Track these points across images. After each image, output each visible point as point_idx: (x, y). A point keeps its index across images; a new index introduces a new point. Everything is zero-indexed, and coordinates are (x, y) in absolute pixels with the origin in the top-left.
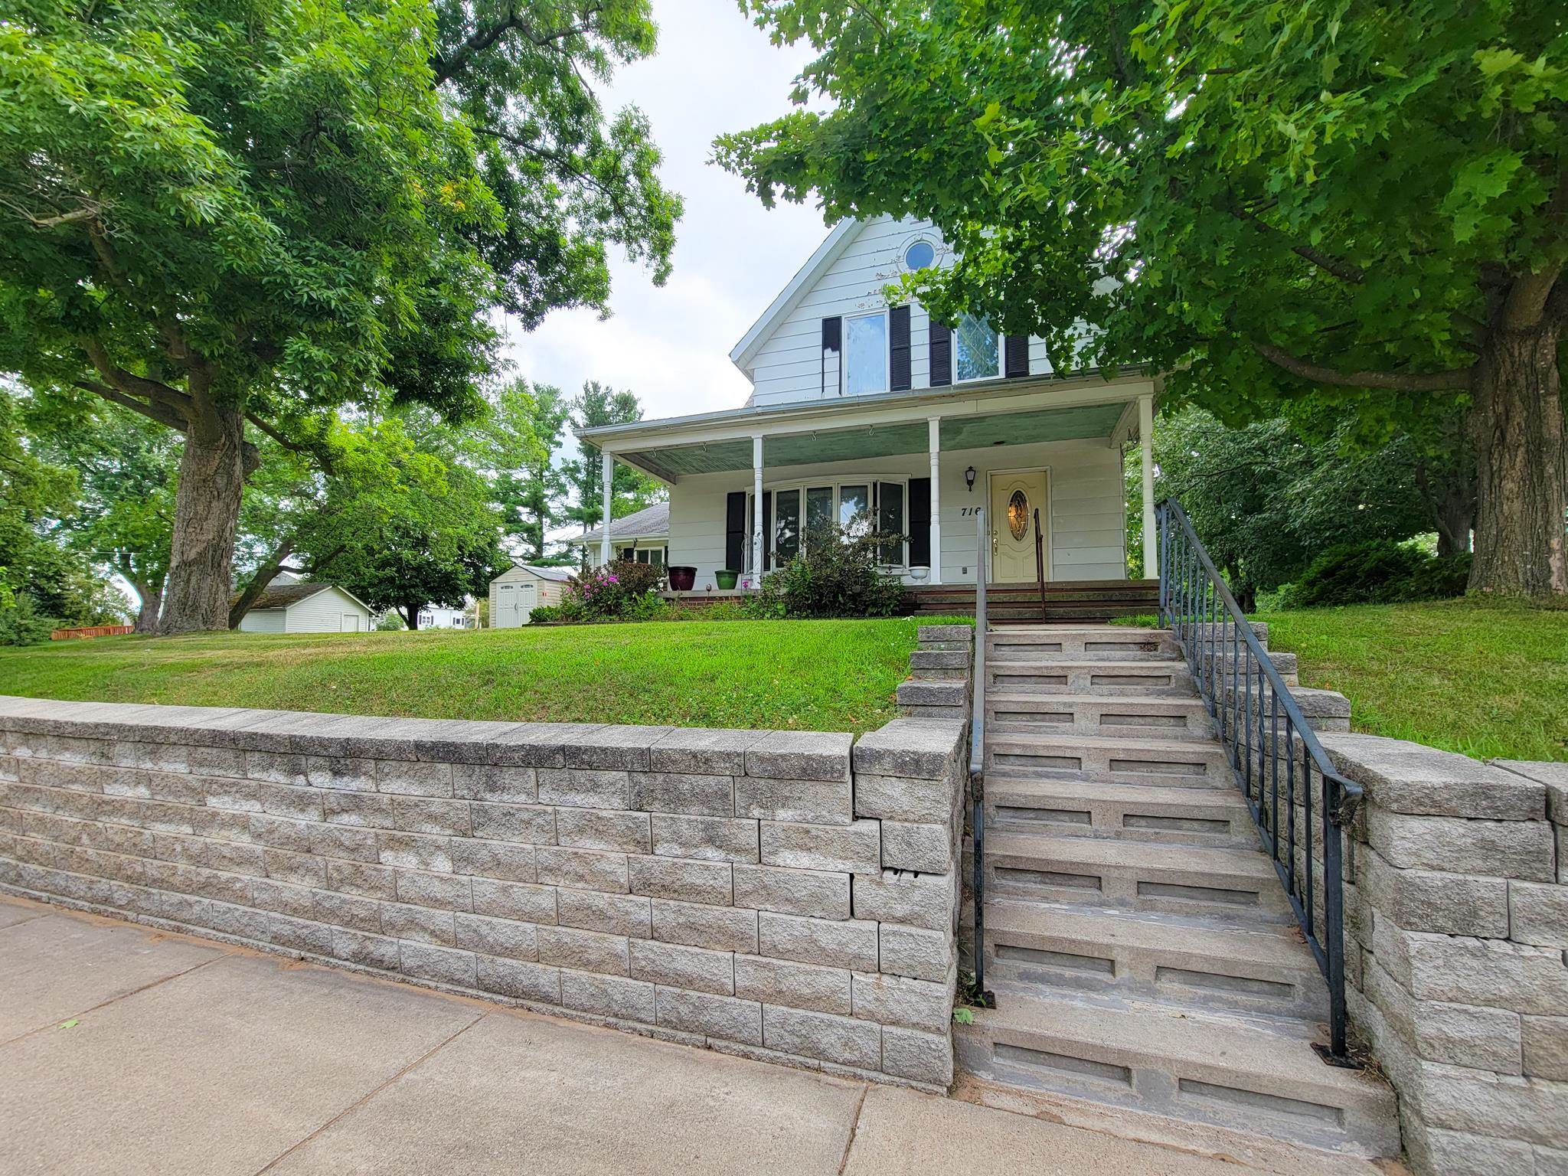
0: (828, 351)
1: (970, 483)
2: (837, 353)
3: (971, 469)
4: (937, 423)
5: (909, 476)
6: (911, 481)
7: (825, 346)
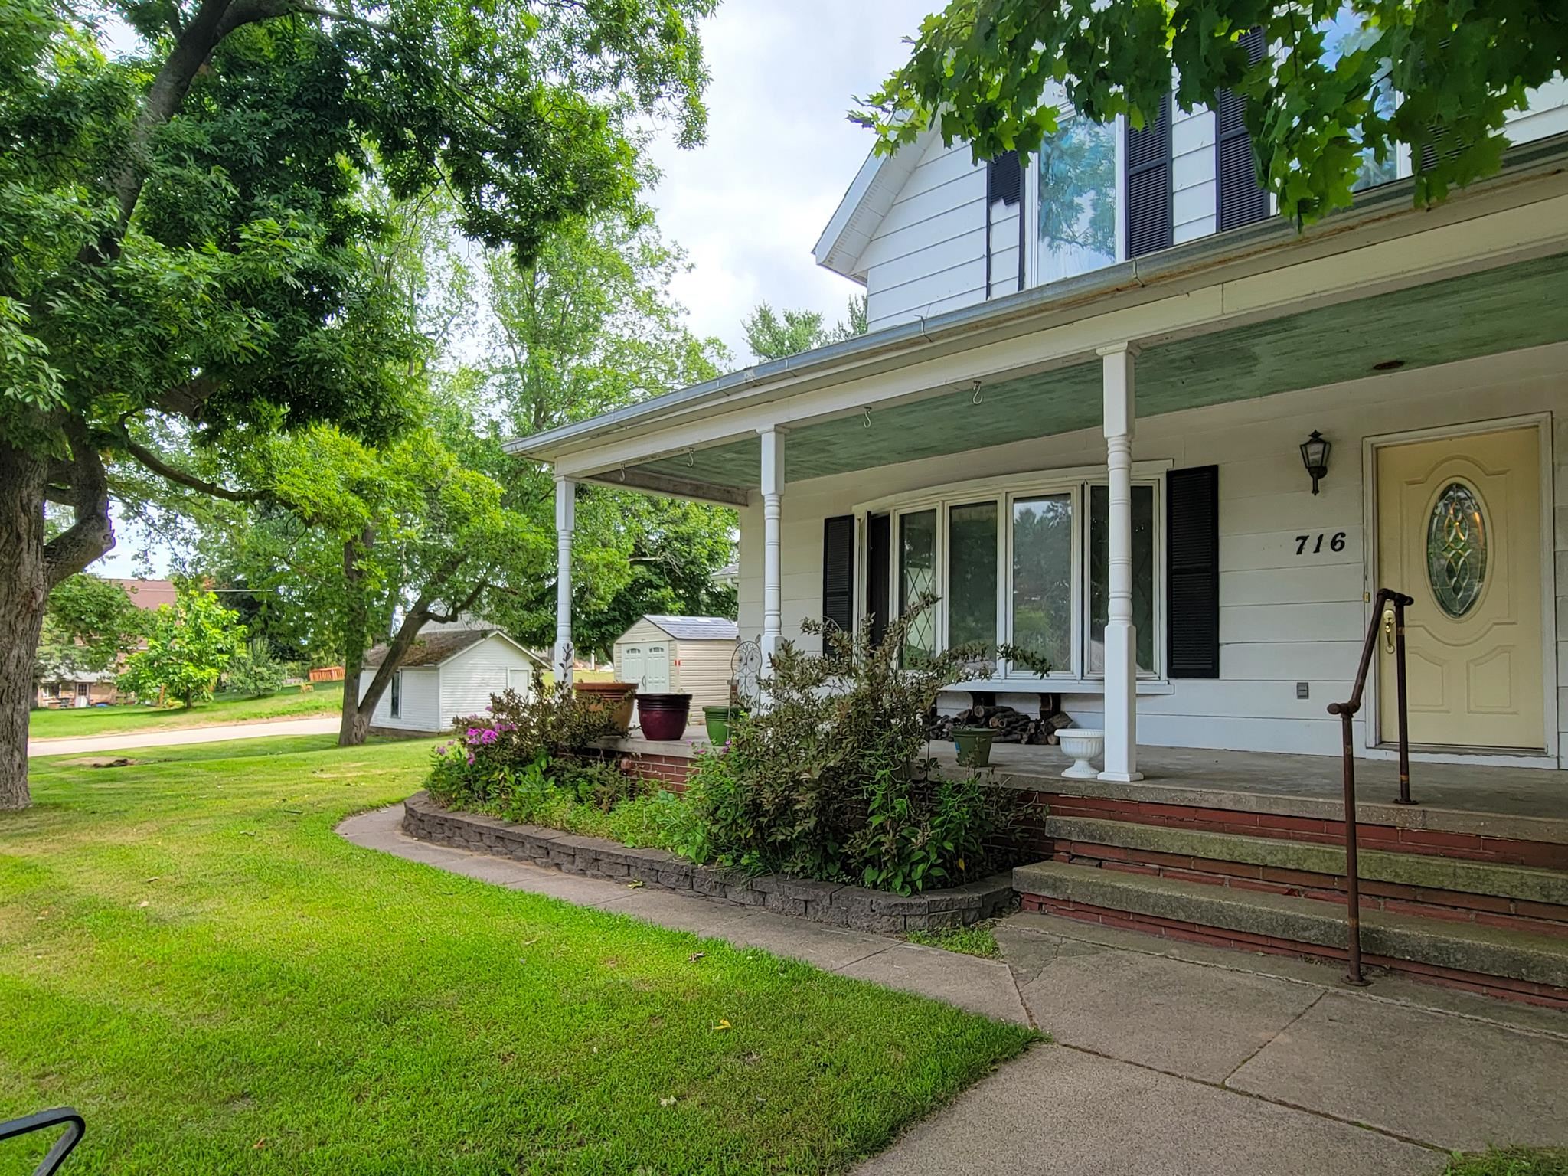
0: (1000, 209)
1: (1318, 471)
2: (1015, 209)
3: (1316, 437)
4: (1121, 358)
5: (1169, 465)
6: (1171, 475)
7: (992, 199)
